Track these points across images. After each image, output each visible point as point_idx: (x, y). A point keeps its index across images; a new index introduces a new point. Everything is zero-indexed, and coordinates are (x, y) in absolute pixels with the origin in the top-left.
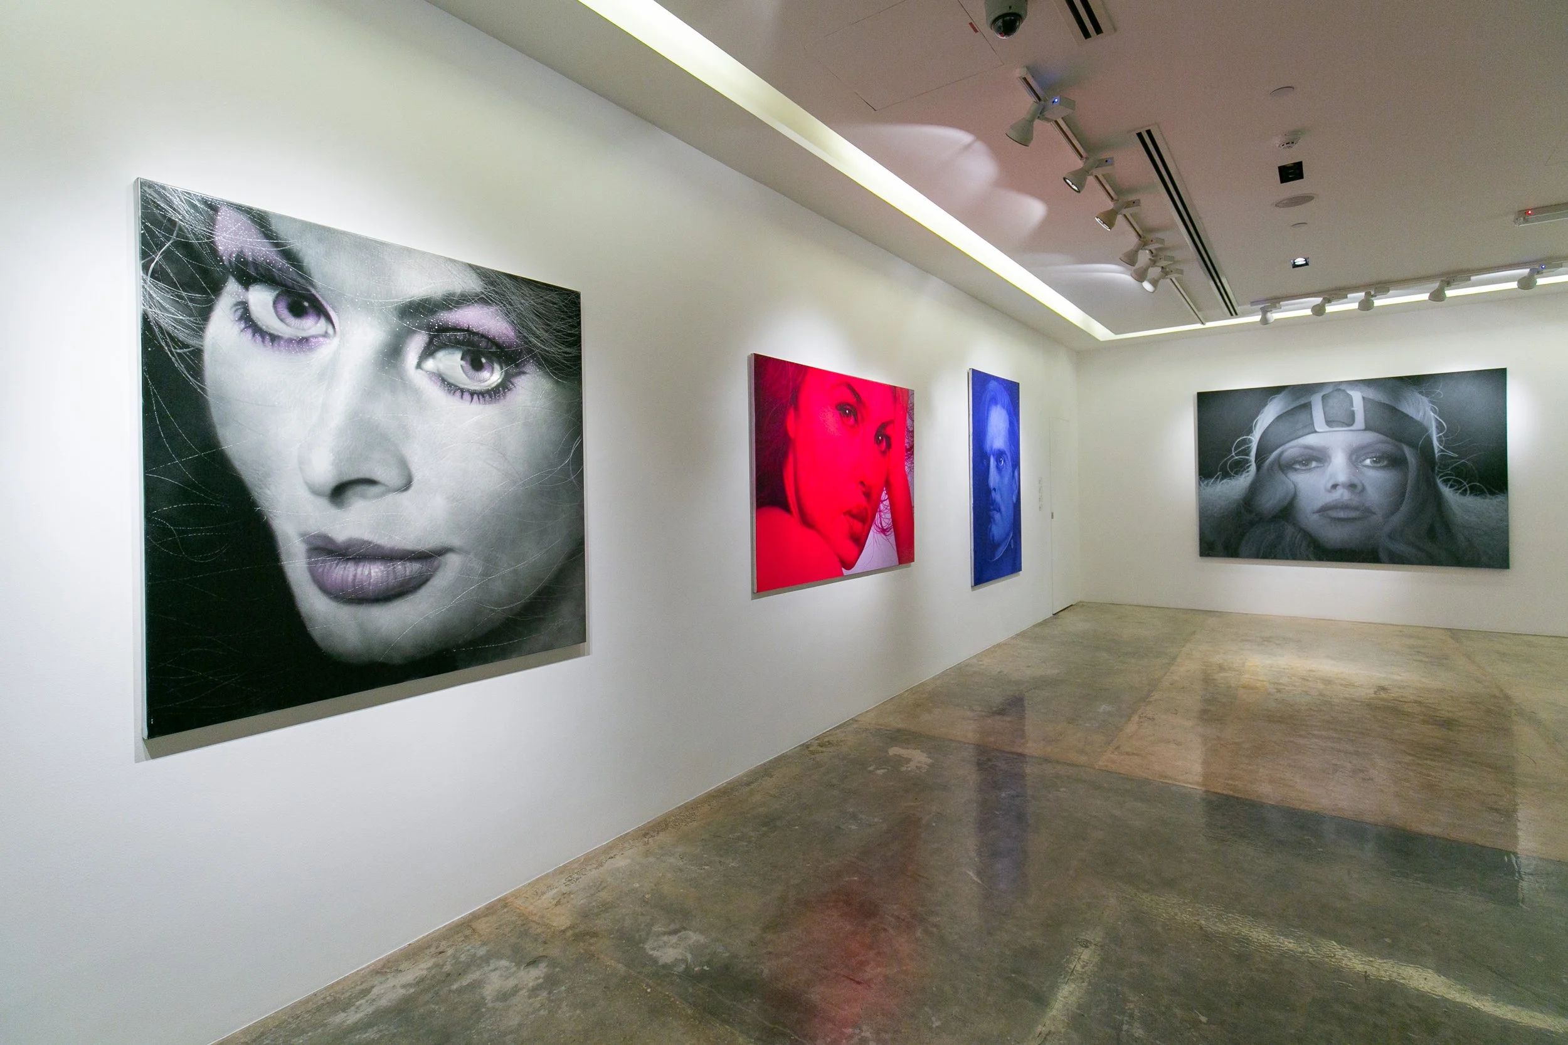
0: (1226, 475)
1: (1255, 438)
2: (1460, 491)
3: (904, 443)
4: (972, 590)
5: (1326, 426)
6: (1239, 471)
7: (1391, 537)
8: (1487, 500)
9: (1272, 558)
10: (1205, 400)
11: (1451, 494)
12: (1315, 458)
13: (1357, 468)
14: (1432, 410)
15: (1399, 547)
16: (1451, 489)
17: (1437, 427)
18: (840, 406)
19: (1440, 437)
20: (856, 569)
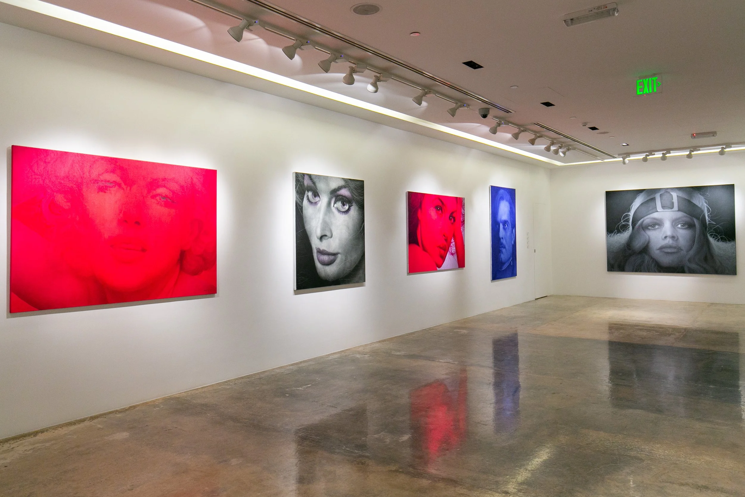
0: (619, 232)
1: (631, 214)
2: (717, 240)
3: (461, 219)
4: (491, 282)
5: (662, 208)
6: (625, 229)
7: (689, 261)
8: (727, 244)
9: (639, 272)
10: (609, 195)
11: (713, 241)
12: (657, 224)
13: (675, 228)
14: (705, 202)
15: (693, 266)
16: (713, 239)
17: (707, 210)
18: (436, 207)
19: (708, 215)
20: (442, 268)
